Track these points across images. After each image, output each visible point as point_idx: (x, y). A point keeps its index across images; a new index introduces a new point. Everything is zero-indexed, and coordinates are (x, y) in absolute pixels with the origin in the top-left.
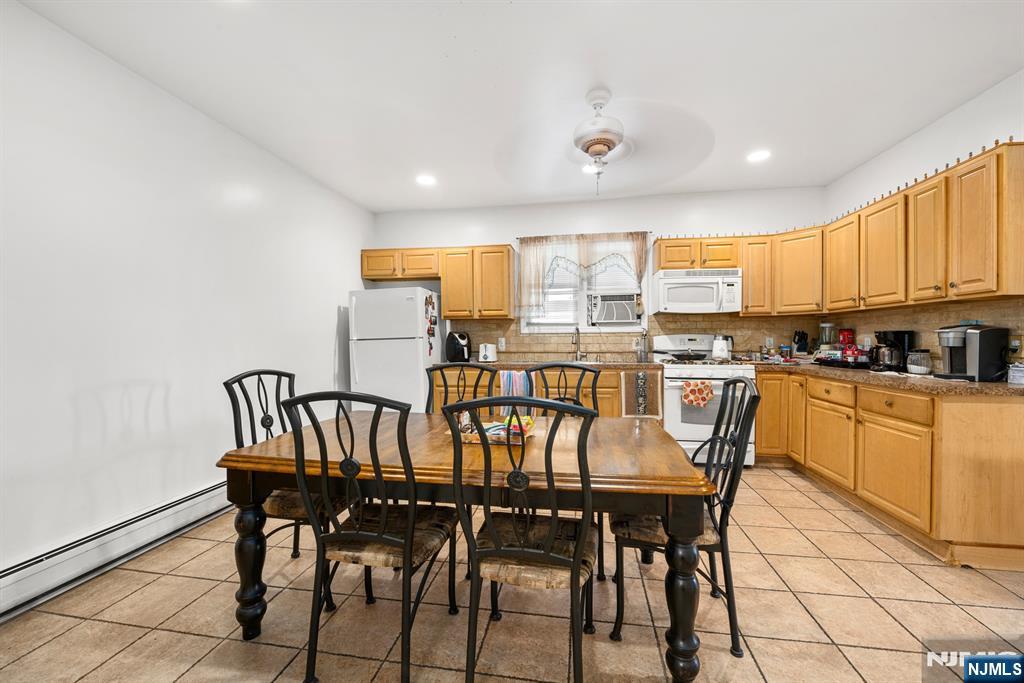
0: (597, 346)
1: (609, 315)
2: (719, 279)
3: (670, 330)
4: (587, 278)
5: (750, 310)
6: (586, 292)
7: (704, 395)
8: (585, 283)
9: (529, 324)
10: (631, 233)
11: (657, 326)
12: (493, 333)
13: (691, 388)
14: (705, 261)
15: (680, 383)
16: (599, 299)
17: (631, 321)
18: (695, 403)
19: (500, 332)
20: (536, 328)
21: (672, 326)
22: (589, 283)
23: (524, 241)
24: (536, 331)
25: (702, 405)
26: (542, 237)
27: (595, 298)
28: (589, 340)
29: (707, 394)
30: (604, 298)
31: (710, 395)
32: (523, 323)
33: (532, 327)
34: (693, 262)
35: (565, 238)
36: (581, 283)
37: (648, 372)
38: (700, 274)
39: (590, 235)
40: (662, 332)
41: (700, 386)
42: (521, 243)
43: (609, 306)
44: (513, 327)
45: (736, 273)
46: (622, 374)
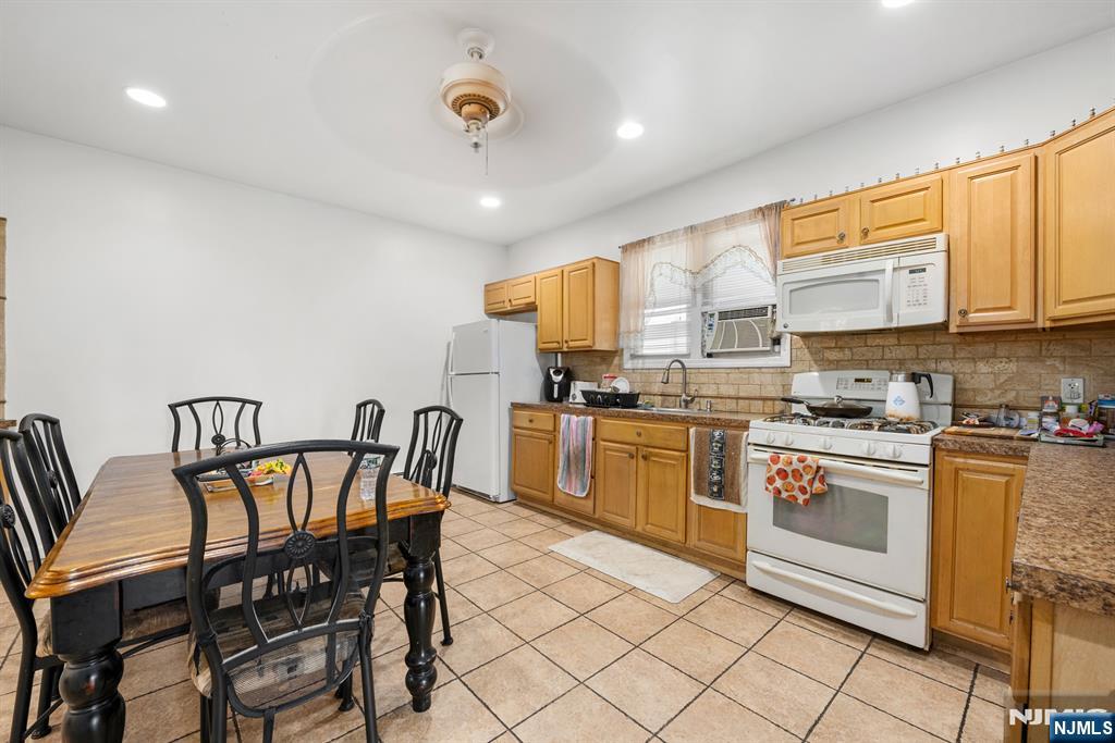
0: (714, 387)
1: (727, 342)
2: (889, 264)
3: (831, 362)
4: (701, 288)
5: (974, 317)
6: (700, 309)
7: (804, 483)
8: (699, 297)
9: (634, 357)
10: (760, 209)
11: (807, 356)
12: (598, 367)
13: (780, 466)
14: (865, 233)
15: (766, 455)
16: (717, 316)
17: (761, 348)
18: (784, 495)
19: (604, 367)
20: (640, 361)
21: (833, 355)
22: (705, 295)
23: (625, 249)
24: (640, 366)
25: (800, 501)
26: (644, 240)
27: (712, 315)
28: (703, 379)
29: (811, 482)
30: (724, 315)
31: (817, 484)
32: (626, 355)
33: (636, 361)
34: (842, 237)
35: (671, 235)
36: (694, 297)
37: (730, 432)
38: (862, 256)
39: (700, 225)
40: (815, 367)
41: (796, 465)
42: (623, 252)
43: (729, 328)
44: (616, 361)
45: (932, 244)
46: (692, 430)
